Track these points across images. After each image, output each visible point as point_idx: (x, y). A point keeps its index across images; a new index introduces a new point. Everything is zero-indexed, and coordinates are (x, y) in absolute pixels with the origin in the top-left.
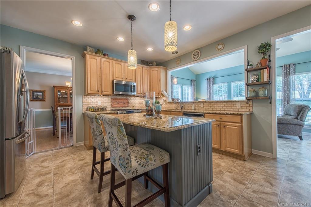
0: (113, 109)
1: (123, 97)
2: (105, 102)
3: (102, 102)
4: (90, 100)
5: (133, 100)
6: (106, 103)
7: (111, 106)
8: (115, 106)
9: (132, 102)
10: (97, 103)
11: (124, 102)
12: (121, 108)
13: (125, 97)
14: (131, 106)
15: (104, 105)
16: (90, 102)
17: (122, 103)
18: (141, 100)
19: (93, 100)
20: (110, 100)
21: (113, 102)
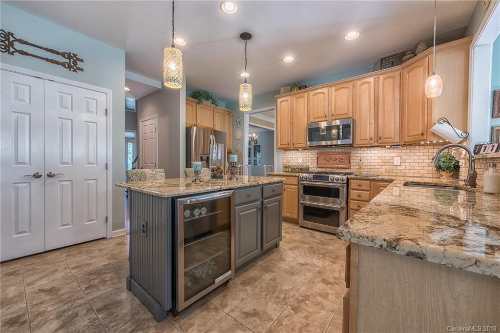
0: (320, 170)
1: (339, 150)
2: (307, 159)
3: (304, 158)
4: (290, 157)
5: (362, 155)
6: (310, 161)
7: (316, 166)
8: (322, 166)
9: (359, 158)
10: (297, 161)
11: (341, 159)
12: (334, 169)
13: (346, 150)
14: (358, 167)
15: (307, 164)
16: (290, 159)
17: (337, 161)
18: (387, 155)
19: (293, 156)
20: (316, 156)
21: (320, 158)
